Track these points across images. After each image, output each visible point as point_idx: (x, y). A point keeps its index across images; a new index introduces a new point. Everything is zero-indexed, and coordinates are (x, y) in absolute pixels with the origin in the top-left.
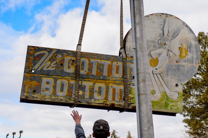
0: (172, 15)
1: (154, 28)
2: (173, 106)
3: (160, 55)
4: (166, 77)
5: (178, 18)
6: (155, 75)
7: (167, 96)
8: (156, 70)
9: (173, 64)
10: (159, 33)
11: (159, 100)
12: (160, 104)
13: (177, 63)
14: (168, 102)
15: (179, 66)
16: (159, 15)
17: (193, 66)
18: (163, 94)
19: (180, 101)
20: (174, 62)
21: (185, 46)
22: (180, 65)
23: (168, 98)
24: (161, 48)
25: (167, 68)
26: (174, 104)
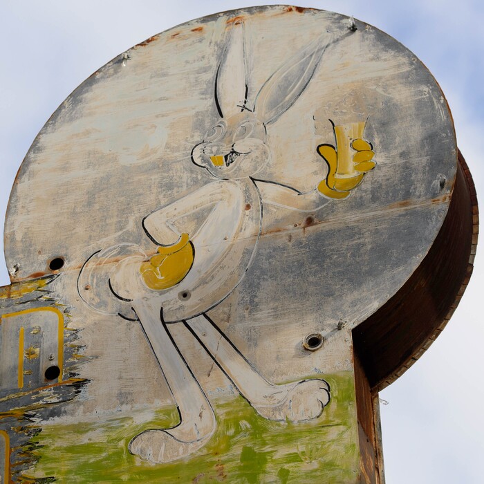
0: (262, 9)
1: (161, 99)
2: (295, 458)
3: (200, 217)
4: (242, 318)
5: (300, 10)
6: (178, 330)
7: (254, 417)
8: (181, 303)
9: (285, 239)
10: (193, 112)
11: (205, 451)
12: (214, 468)
13: (310, 229)
14: (264, 444)
15: (319, 238)
16: (186, 31)
17: (413, 213)
18: (228, 413)
19: (337, 421)
20: (291, 227)
21: (351, 129)
22: (331, 233)
23: (258, 426)
24: (206, 183)
25: (250, 272)
26: (301, 448)
